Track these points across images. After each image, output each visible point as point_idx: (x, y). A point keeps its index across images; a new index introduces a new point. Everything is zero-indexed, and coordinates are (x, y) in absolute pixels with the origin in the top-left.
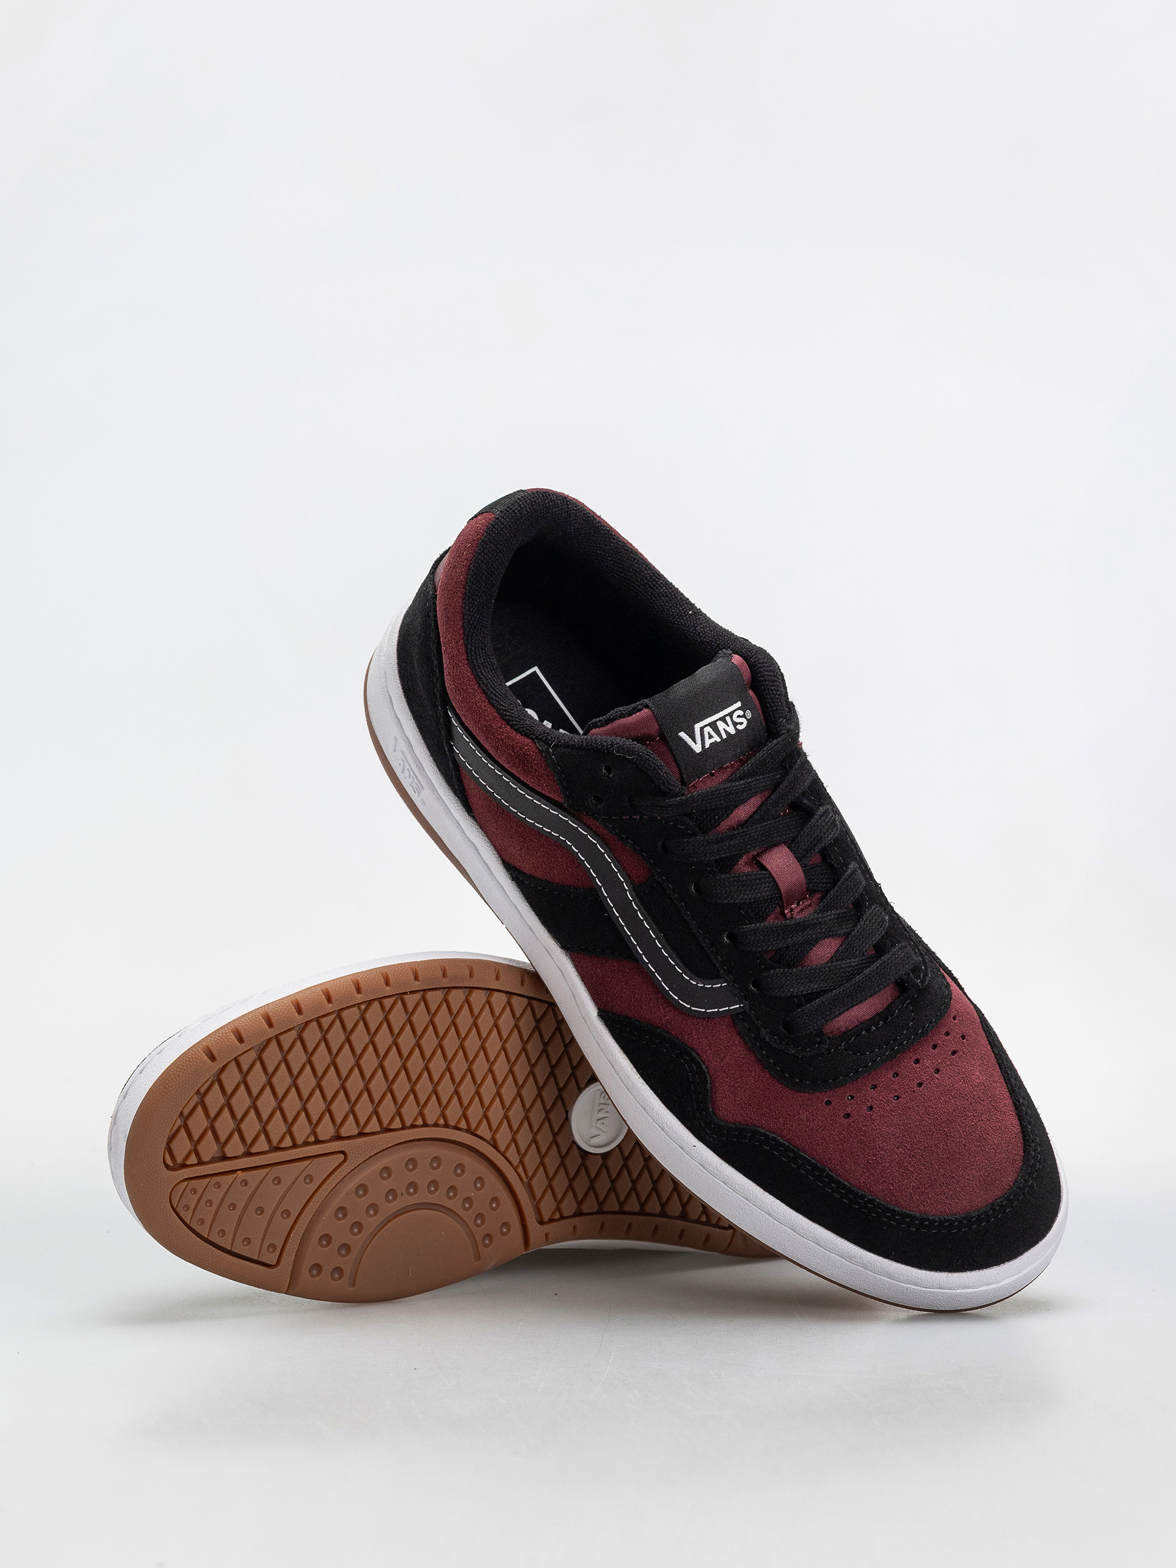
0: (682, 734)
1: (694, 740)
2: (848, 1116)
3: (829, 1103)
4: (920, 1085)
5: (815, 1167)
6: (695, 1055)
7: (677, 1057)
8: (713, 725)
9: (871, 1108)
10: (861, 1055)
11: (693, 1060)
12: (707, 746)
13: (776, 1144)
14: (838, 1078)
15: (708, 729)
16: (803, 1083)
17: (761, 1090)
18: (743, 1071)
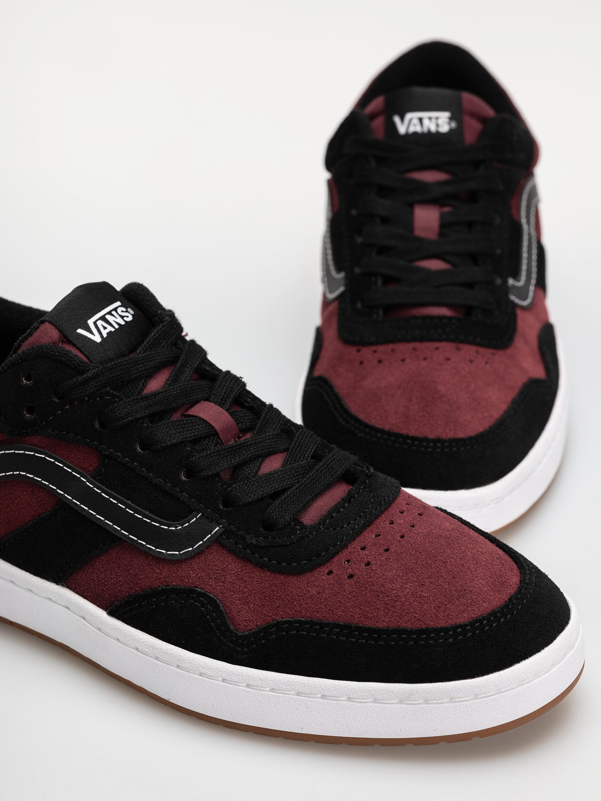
0: (80, 331)
1: (91, 333)
2: (351, 576)
3: (330, 572)
4: (402, 537)
5: (342, 627)
6: (200, 590)
7: (185, 601)
8: (103, 318)
9: (368, 564)
10: (341, 528)
11: (200, 594)
12: (105, 336)
13: (300, 625)
14: (329, 549)
15: (100, 323)
16: (301, 564)
17: (268, 588)
18: (245, 581)
